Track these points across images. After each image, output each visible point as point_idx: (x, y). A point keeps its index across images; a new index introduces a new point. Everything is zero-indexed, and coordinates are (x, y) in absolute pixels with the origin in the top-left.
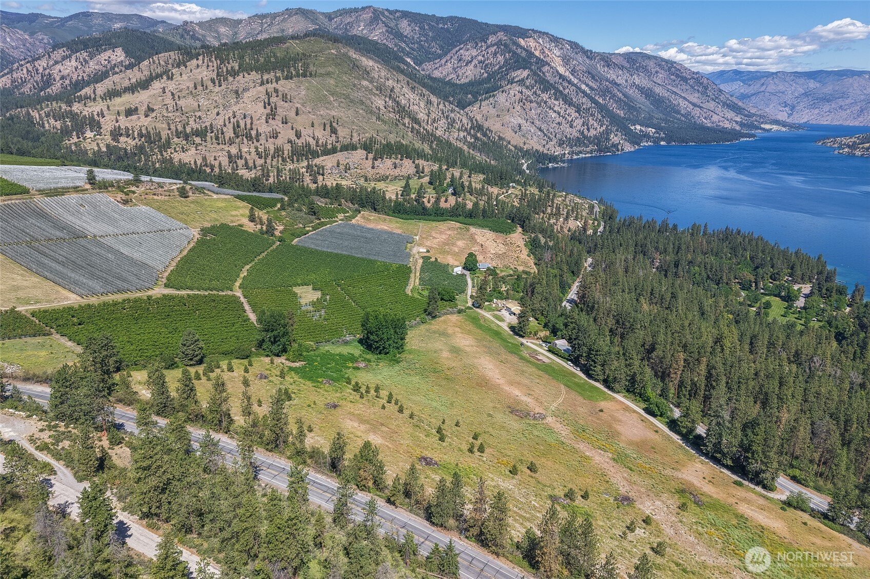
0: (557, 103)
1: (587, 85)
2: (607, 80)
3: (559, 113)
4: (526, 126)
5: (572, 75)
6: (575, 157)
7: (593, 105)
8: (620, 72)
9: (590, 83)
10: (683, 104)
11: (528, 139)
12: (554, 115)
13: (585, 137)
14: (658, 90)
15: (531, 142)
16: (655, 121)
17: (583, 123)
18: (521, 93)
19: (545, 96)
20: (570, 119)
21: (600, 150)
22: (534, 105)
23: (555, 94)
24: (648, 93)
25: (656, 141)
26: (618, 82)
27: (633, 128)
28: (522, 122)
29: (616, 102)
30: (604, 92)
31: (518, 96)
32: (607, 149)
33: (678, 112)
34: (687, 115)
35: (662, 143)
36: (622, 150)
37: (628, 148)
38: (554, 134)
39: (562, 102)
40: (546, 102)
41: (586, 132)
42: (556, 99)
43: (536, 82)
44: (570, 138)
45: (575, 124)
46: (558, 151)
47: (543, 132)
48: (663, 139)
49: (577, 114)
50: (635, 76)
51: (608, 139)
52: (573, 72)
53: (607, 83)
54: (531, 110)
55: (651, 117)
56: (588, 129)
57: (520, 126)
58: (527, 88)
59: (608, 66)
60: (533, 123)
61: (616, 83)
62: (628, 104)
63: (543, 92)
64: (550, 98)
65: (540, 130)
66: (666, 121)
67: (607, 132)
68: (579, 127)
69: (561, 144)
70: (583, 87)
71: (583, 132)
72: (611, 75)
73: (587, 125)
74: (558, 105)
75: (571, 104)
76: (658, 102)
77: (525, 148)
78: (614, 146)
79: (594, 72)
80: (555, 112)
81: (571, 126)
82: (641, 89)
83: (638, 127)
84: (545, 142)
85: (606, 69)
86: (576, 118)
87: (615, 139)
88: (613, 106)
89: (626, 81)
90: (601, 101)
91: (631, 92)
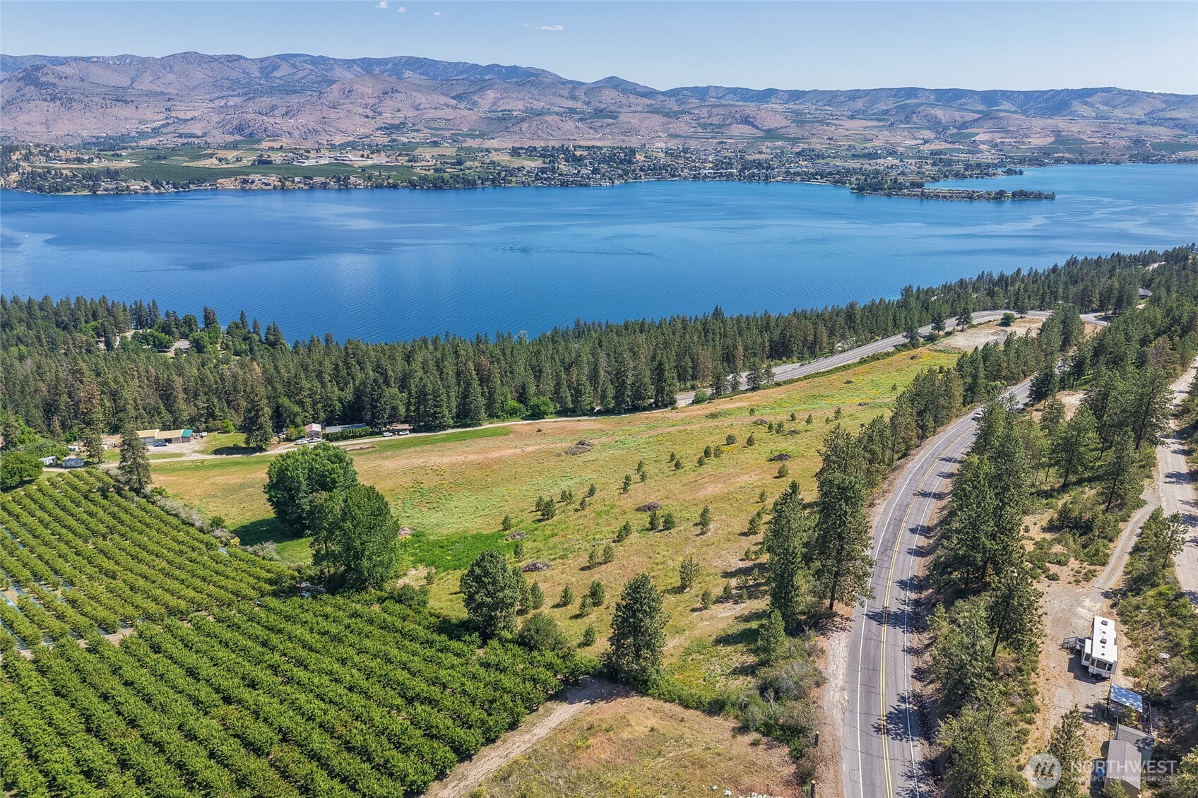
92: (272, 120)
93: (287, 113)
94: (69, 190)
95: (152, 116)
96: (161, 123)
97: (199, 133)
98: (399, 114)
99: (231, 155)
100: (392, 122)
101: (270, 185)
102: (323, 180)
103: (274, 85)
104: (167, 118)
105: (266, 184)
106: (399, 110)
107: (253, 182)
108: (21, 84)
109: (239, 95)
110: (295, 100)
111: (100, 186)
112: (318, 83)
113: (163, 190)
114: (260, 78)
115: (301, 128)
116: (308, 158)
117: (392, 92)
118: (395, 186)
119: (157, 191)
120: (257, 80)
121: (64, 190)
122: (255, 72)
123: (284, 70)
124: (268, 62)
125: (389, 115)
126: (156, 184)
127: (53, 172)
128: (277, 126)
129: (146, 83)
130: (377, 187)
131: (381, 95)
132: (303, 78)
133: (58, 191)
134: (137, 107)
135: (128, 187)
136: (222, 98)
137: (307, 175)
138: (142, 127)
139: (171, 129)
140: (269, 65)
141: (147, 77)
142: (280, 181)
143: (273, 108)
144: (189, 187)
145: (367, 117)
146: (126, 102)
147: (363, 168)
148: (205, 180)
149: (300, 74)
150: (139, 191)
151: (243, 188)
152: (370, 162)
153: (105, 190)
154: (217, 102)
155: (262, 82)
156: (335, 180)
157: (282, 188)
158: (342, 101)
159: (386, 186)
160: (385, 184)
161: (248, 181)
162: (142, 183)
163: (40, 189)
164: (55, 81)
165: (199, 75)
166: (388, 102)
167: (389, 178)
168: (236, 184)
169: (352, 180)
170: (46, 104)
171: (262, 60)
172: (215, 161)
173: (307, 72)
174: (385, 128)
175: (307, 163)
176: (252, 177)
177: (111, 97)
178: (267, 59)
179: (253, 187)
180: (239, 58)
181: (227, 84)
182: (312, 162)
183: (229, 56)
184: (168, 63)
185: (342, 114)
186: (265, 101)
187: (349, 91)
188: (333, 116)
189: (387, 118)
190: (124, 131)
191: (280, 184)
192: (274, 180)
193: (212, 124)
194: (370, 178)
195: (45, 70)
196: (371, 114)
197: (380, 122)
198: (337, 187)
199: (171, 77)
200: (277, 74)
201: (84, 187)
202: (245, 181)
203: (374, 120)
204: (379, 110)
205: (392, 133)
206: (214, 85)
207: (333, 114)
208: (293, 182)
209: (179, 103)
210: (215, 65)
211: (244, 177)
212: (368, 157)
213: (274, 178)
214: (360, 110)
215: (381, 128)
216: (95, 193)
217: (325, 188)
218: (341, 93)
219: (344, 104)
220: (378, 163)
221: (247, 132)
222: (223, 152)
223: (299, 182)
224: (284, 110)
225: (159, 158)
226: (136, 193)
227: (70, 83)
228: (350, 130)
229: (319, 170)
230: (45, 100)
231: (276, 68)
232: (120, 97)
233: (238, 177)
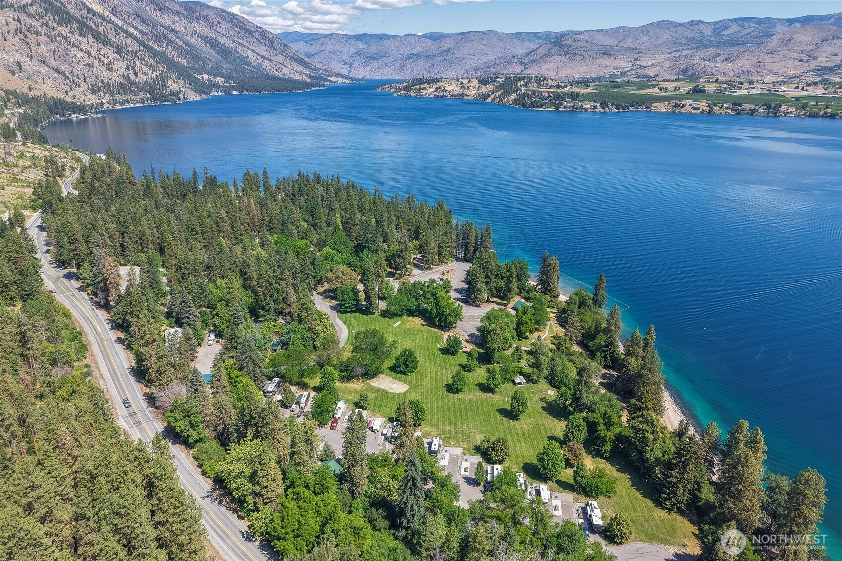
0: (84, 40)
1: (136, 28)
2: (161, 26)
3: (89, 54)
4: (30, 65)
5: (114, 15)
6: (119, 107)
7: (141, 47)
8: (177, 18)
9: (139, 26)
10: (252, 56)
11: (36, 82)
12: (80, 54)
13: (130, 82)
14: (223, 40)
15: (43, 87)
16: (225, 71)
17: (127, 66)
18: (19, 21)
19: (64, 30)
20: (106, 61)
21: (155, 99)
22: (43, 38)
23: (80, 29)
24: (213, 44)
25: (228, 90)
26: (177, 29)
27: (199, 77)
28: (24, 60)
29: (177, 50)
30: (160, 38)
31: (14, 25)
32: (164, 98)
33: (249, 64)
34: (258, 67)
35: (234, 93)
36: (185, 99)
37: (193, 96)
38: (82, 78)
39: (91, 39)
40: (65, 38)
41: (132, 77)
42: (82, 35)
43: (46, 11)
44: (108, 84)
45: (115, 67)
46: (91, 99)
47: (64, 75)
48: (234, 89)
49: (118, 56)
50: (194, 24)
51: (164, 86)
52: (114, 11)
53: (162, 29)
54: (38, 44)
55: (219, 68)
56: (135, 74)
57: (19, 64)
58: (30, 16)
59: (160, 11)
60: (44, 62)
61: (173, 30)
62: (190, 52)
63: (60, 24)
64: (73, 33)
65: (57, 71)
66: (237, 72)
67: (163, 79)
68: (121, 71)
69: (95, 90)
70: (131, 30)
71: (128, 77)
72: (167, 20)
73: (133, 69)
74: (88, 43)
75: (106, 42)
76: (225, 52)
77: (31, 94)
78: (172, 93)
79: (145, 16)
80: (82, 50)
81: (109, 69)
82: (205, 39)
83: (206, 77)
84: (67, 88)
85: (158, 13)
86: (117, 60)
87: (173, 85)
88: (172, 53)
89: (185, 28)
90: (156, 47)
91: (193, 40)
92: (713, 64)
93: (726, 59)
94: (541, 106)
95: (624, 64)
96: (628, 69)
97: (652, 75)
98: (835, 58)
99: (671, 86)
100: (826, 65)
101: (698, 109)
102: (752, 107)
103: (721, 40)
104: (633, 65)
105: (695, 109)
106: (836, 55)
107: (684, 106)
108: (551, 46)
109: (691, 49)
110: (735, 50)
111: (562, 104)
112: (759, 37)
113: (607, 110)
114: (711, 36)
115: (735, 70)
116: (740, 89)
117: (833, 39)
118: (832, 116)
119: (602, 110)
120: (708, 38)
121: (538, 107)
122: (708, 31)
123: (735, 28)
124: (721, 24)
125: (824, 59)
126: (604, 105)
127: (537, 94)
128: (715, 69)
129: (629, 43)
130: (810, 116)
131: (820, 42)
132: (746, 35)
133: (534, 107)
134: (615, 58)
135: (582, 106)
136: (678, 51)
137: (737, 103)
138: (615, 72)
139: (634, 72)
140: (720, 26)
141: (630, 39)
142: (709, 106)
143: (716, 56)
144: (628, 109)
145: (802, 60)
146: (609, 55)
147: (797, 99)
148: (643, 103)
149: (746, 31)
150: (589, 110)
151: (673, 111)
152: (804, 93)
153: (565, 108)
154: (673, 54)
155: (712, 39)
156: (764, 107)
157: (710, 113)
158: (779, 49)
159: (822, 116)
160: (822, 113)
161: (679, 106)
162: (593, 104)
163: (524, 105)
164: (571, 43)
165: (666, 36)
166: (827, 48)
167: (827, 107)
168: (669, 107)
169: (784, 108)
170: (561, 57)
171: (716, 23)
172: (656, 90)
173: (753, 29)
174: (818, 70)
175: (738, 93)
176: (683, 102)
177: (601, 52)
178: (720, 22)
179: (683, 110)
180: (700, 22)
181: (685, 41)
182: (744, 92)
183: (692, 21)
184: (645, 30)
185: (777, 58)
186: (712, 51)
187: (788, 40)
188: (770, 60)
189: (821, 61)
190: (602, 74)
191: (708, 108)
192: (703, 105)
193: (664, 68)
194: (804, 107)
195: (568, 37)
196: (805, 59)
197: (813, 65)
198: (765, 114)
199: (645, 38)
200: (726, 33)
201: (551, 104)
202: (676, 105)
203: (808, 64)
204: (814, 55)
205: (824, 74)
206: (675, 43)
207: (768, 59)
208: (722, 107)
209: (645, 55)
210: (680, 29)
211: (677, 102)
212: (803, 89)
213: (704, 104)
214: (796, 55)
215: (813, 70)
216: (557, 109)
217: (752, 114)
218: (780, 42)
219: (781, 50)
220: (814, 94)
221: (690, 73)
222: (666, 83)
223: (727, 108)
224: (726, 56)
225: (615, 87)
226: (586, 111)
227: (579, 44)
228: (781, 72)
229: (749, 99)
230: (561, 55)
231: (726, 28)
232: (607, 52)
233: (672, 102)
